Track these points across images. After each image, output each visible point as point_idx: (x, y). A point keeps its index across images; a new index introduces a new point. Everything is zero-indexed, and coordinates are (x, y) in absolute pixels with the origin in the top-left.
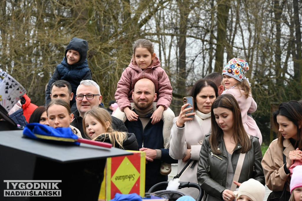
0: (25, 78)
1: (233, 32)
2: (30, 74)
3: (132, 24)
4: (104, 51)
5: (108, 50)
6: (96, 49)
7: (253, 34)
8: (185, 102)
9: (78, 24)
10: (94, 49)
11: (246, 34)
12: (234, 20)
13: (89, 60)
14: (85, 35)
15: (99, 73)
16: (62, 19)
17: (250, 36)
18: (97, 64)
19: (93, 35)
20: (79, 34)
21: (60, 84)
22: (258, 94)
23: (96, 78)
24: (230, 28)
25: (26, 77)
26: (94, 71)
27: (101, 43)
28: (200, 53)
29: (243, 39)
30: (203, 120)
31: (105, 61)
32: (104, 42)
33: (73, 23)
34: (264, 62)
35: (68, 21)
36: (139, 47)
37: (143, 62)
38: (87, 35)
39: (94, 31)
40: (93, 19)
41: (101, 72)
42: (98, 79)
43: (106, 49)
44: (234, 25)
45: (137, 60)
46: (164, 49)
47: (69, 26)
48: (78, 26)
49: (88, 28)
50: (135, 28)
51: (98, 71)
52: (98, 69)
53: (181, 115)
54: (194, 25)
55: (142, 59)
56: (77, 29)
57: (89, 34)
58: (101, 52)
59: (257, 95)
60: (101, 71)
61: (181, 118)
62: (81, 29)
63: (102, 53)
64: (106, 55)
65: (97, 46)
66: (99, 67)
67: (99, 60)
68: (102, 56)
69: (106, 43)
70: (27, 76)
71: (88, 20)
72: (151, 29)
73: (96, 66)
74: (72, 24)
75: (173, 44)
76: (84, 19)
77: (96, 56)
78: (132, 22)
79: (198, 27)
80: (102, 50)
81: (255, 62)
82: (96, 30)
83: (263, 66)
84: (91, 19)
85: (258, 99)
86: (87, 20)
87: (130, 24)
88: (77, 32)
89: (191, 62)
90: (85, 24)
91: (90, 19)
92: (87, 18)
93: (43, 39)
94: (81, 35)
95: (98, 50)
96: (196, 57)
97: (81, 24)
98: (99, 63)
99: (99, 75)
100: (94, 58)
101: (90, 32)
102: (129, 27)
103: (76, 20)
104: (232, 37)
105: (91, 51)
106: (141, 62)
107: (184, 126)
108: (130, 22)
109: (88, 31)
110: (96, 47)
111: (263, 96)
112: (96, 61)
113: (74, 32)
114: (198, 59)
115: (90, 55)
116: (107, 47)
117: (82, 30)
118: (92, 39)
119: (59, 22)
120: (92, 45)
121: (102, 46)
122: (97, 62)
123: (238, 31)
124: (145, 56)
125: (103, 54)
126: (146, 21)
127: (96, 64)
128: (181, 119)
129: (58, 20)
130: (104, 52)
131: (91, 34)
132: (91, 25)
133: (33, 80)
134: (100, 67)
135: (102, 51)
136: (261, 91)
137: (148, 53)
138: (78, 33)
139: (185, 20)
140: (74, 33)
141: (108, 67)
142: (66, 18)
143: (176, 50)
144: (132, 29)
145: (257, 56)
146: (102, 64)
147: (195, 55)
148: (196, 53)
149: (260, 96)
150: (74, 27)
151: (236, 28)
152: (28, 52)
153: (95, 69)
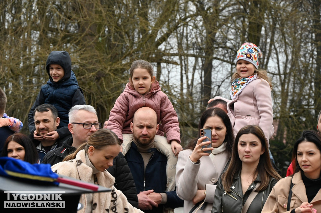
0: (21, 101)
1: (267, 55)
2: (28, 97)
3: (147, 42)
4: (114, 72)
5: (119, 71)
6: (105, 70)
7: (290, 58)
8: (202, 134)
9: (86, 40)
10: (102, 70)
11: (282, 58)
12: (269, 40)
13: (96, 82)
14: (92, 54)
15: (108, 98)
16: (67, 35)
17: (287, 60)
18: (106, 87)
19: (102, 54)
20: (86, 52)
21: (42, 108)
22: (292, 126)
23: (104, 103)
24: (264, 50)
25: (23, 100)
26: (103, 95)
27: (110, 63)
28: (227, 78)
29: (278, 63)
30: (215, 155)
31: (115, 85)
32: (114, 63)
33: (79, 39)
34: (301, 90)
35: (73, 37)
36: (137, 68)
37: (142, 84)
38: (95, 53)
39: (104, 49)
40: (103, 35)
41: (110, 97)
42: (106, 105)
43: (116, 70)
44: (268, 46)
45: (135, 83)
46: (187, 72)
47: (75, 43)
48: (85, 43)
49: (96, 46)
50: (150, 47)
51: (107, 96)
52: (107, 94)
53: (197, 149)
54: (221, 46)
55: (141, 82)
56: (84, 46)
57: (97, 53)
58: (110, 73)
59: (290, 127)
60: (110, 95)
61: (196, 152)
62: (89, 46)
63: (112, 74)
64: (116, 77)
65: (106, 66)
66: (108, 91)
67: (108, 83)
68: (112, 78)
69: (117, 63)
70: (25, 99)
71: (97, 36)
72: (172, 48)
73: (105, 90)
74: (77, 41)
75: (197, 67)
76: (92, 35)
77: (105, 79)
78: (148, 40)
79: (225, 48)
80: (112, 71)
81: (292, 90)
82: (106, 49)
83: (300, 94)
84: (100, 36)
85: (291, 132)
86: (95, 36)
87: (145, 42)
88: (83, 49)
89: (216, 88)
90: (93, 41)
91: (98, 35)
92: (95, 34)
93: (44, 57)
94: (88, 53)
95: (107, 72)
96: (222, 82)
97: (89, 41)
98: (108, 87)
99: (108, 100)
100: (102, 80)
101: (99, 50)
102: (143, 45)
103: (83, 35)
104: (266, 60)
105: (99, 72)
106: (140, 85)
107: (198, 162)
108: (145, 40)
109: (96, 49)
110: (105, 68)
111: (298, 129)
112: (104, 83)
113: (80, 50)
114: (224, 84)
115: (98, 76)
116: (117, 68)
117: (90, 48)
118: (100, 58)
119: (64, 38)
120: (100, 66)
121: (112, 66)
122: (106, 85)
123: (272, 54)
124: (145, 78)
125: (112, 76)
126: (164, 39)
127: (104, 88)
128: (196, 154)
129: (62, 35)
130: (114, 74)
131: (100, 53)
132: (100, 42)
133: (31, 104)
134: (110, 91)
135: (112, 73)
136: (296, 124)
137: (148, 75)
138: (84, 51)
139: (209, 39)
140: (80, 52)
141: (118, 91)
142: (71, 34)
143: (200, 73)
144: (146, 48)
145: (294, 84)
146: (111, 87)
147: (221, 80)
148: (223, 77)
149: (294, 130)
150: (80, 44)
151: (270, 51)
152: (26, 72)
153: (104, 93)
